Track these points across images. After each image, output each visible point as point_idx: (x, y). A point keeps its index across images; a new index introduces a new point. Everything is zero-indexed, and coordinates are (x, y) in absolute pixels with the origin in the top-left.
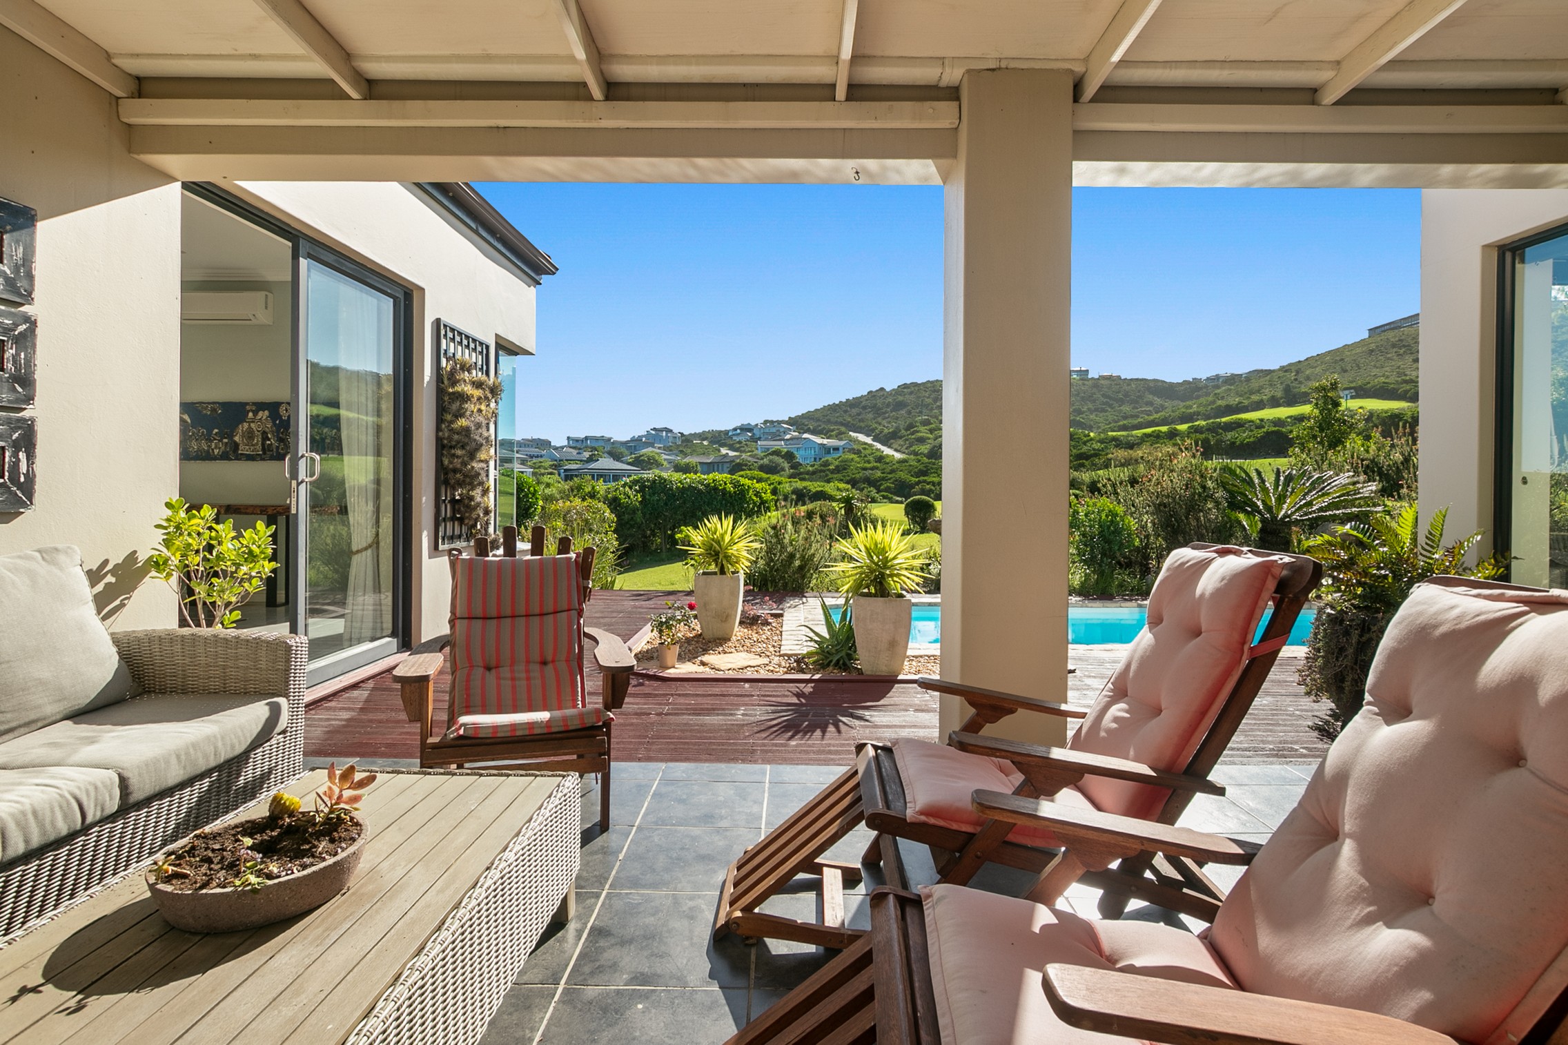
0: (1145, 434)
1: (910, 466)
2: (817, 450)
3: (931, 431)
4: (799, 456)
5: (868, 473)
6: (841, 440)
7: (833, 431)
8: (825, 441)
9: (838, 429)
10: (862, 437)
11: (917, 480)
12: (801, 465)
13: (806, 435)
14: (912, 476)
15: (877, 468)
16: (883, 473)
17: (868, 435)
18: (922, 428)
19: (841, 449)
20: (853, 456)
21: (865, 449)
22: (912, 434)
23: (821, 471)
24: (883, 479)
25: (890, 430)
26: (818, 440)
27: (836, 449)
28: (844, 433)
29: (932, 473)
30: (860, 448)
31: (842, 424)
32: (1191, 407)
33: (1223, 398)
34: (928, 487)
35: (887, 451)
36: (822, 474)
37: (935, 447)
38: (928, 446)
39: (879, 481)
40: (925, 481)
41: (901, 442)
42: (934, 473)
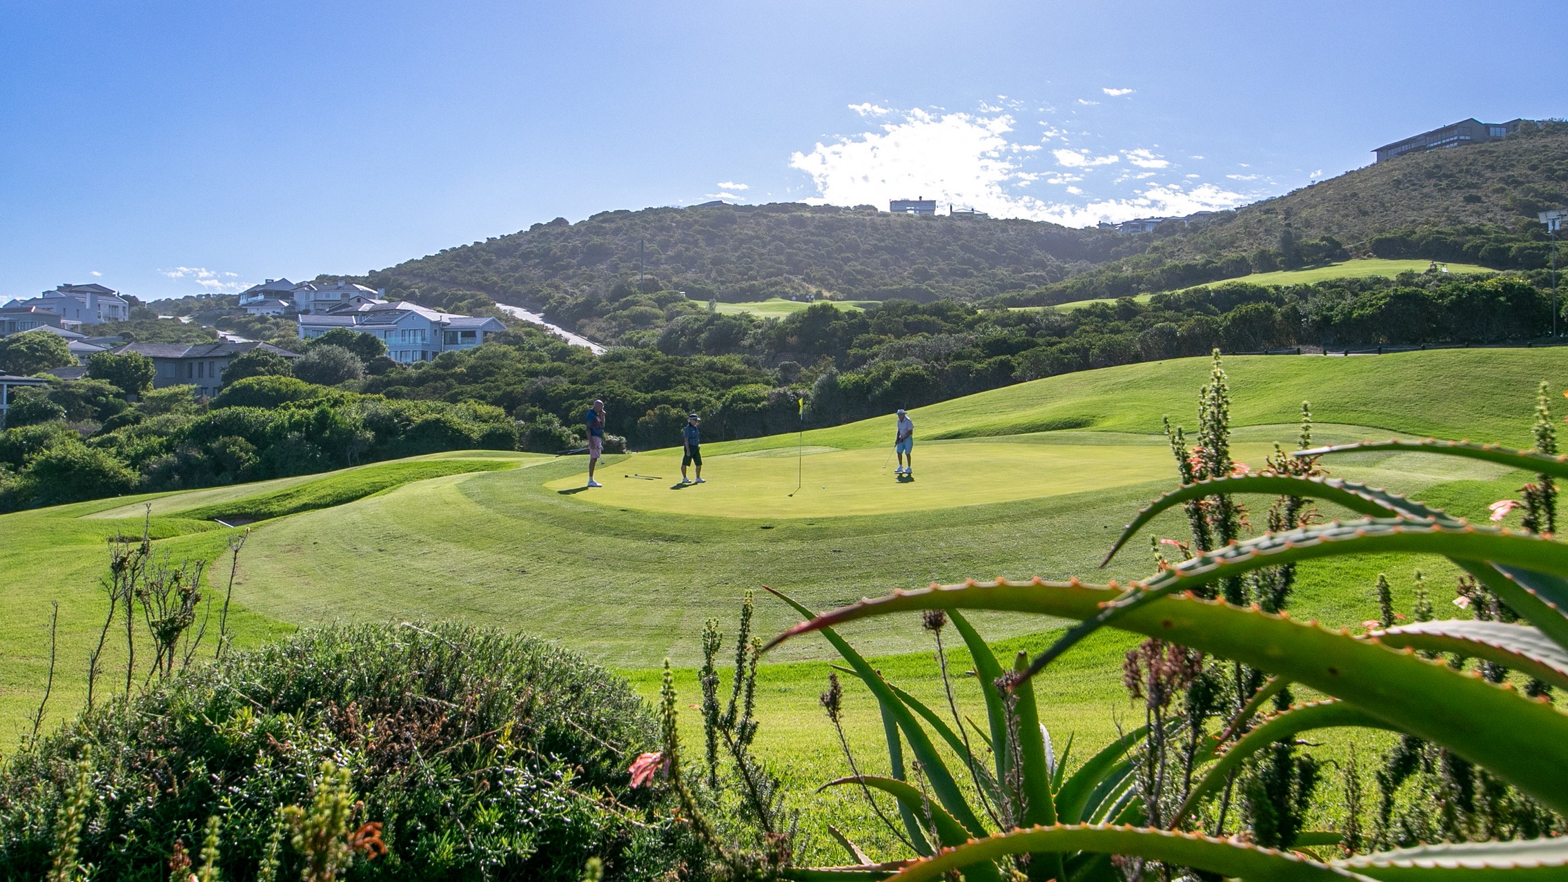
0: (1079, 310)
1: (631, 367)
2: (427, 335)
3: (661, 303)
4: (392, 346)
5: (540, 382)
6: (479, 315)
7: (462, 298)
8: (446, 318)
9: (472, 296)
10: (521, 314)
11: (649, 396)
12: (392, 364)
13: (404, 305)
14: (636, 388)
15: (559, 372)
16: (573, 383)
17: (534, 311)
18: (643, 297)
19: (479, 335)
20: (505, 348)
21: (529, 334)
22: (625, 306)
23: (437, 378)
24: (576, 395)
25: (580, 300)
26: (432, 315)
27: (469, 334)
28: (484, 304)
29: (678, 383)
30: (521, 332)
31: (480, 287)
32: (1119, 269)
33: (1172, 255)
34: (674, 411)
35: (574, 340)
36: (439, 384)
37: (671, 332)
38: (659, 331)
39: (567, 399)
40: (666, 400)
41: (601, 323)
42: (684, 381)
